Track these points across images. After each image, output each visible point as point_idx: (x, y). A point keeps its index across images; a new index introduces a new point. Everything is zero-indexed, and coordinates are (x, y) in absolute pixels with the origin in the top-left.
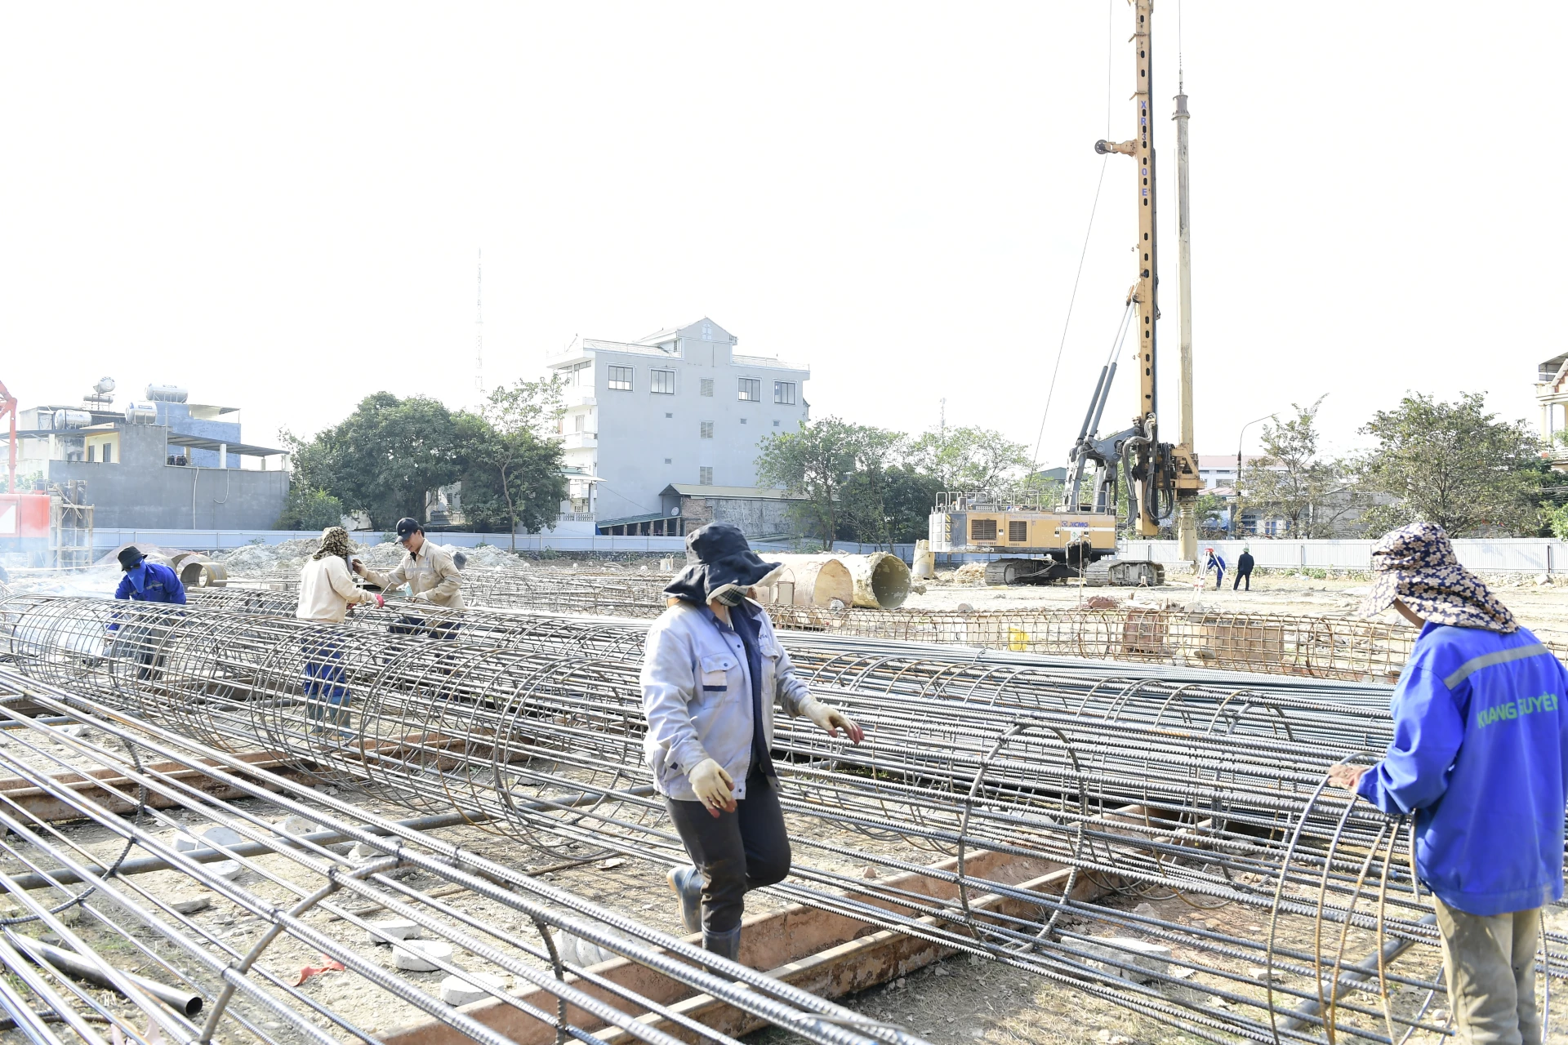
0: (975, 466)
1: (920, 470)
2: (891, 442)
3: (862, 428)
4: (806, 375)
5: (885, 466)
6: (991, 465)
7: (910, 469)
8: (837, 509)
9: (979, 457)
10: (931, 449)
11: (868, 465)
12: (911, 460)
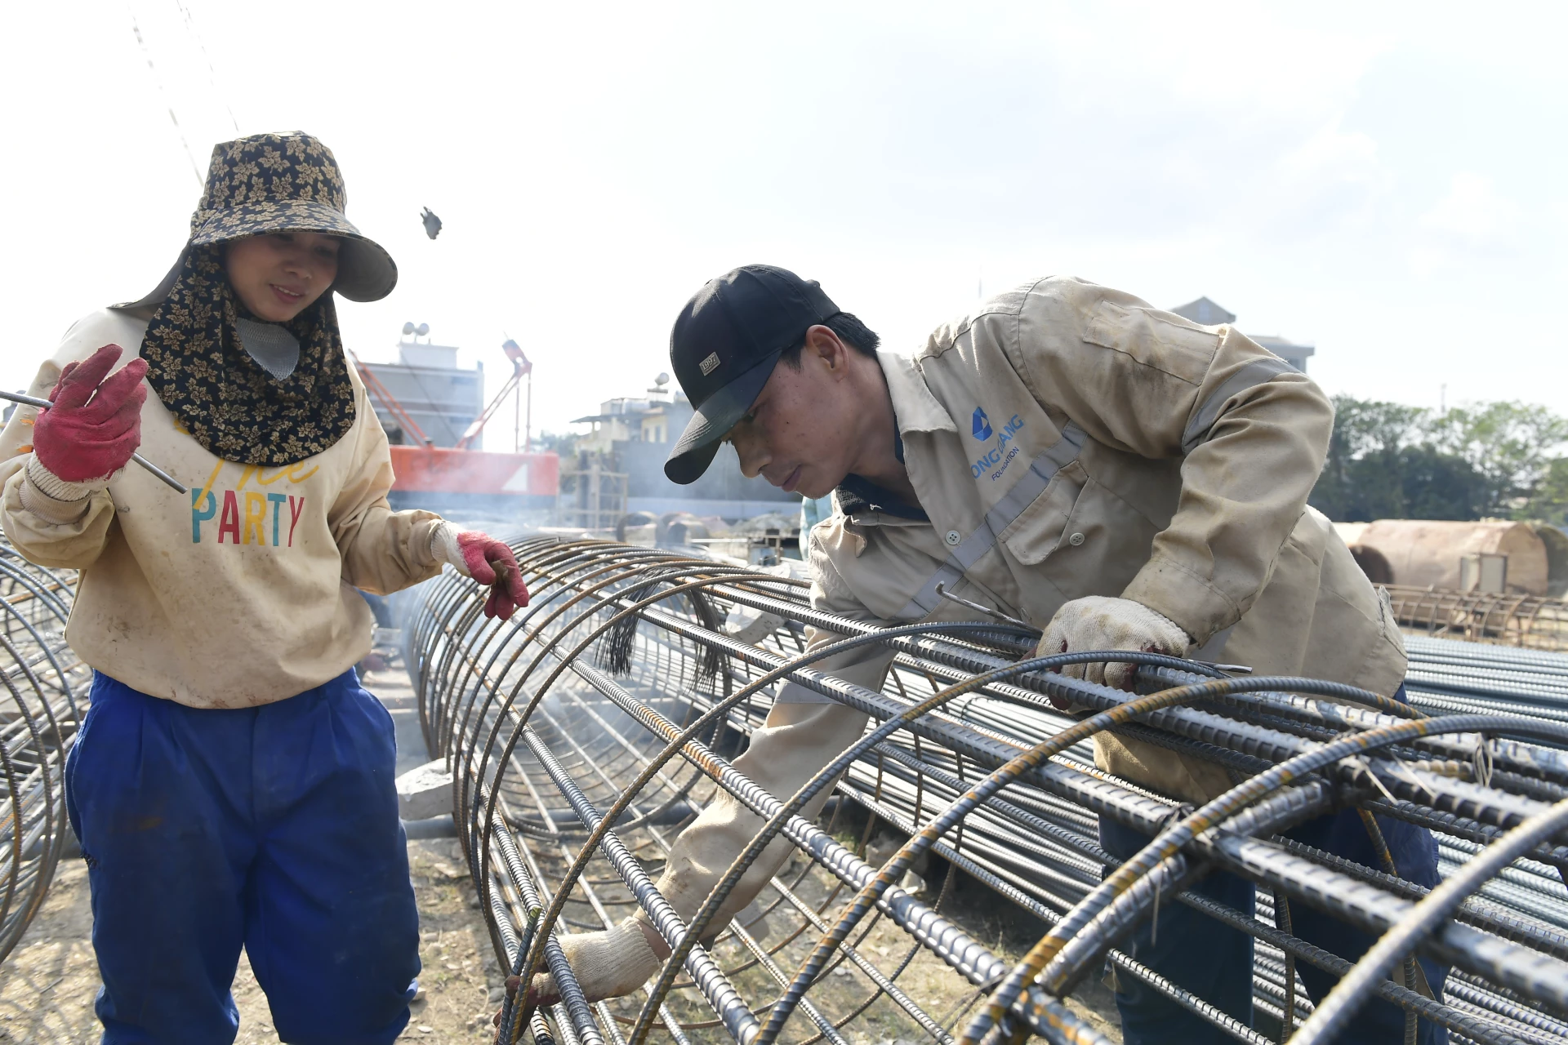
0: (1514, 443)
1: (1445, 450)
2: (1411, 419)
3: (1378, 405)
4: (1310, 351)
5: (1402, 444)
6: (1533, 443)
7: (1430, 448)
8: (1348, 491)
9: (1518, 433)
10: (1457, 426)
11: (1385, 443)
12: (1434, 438)
